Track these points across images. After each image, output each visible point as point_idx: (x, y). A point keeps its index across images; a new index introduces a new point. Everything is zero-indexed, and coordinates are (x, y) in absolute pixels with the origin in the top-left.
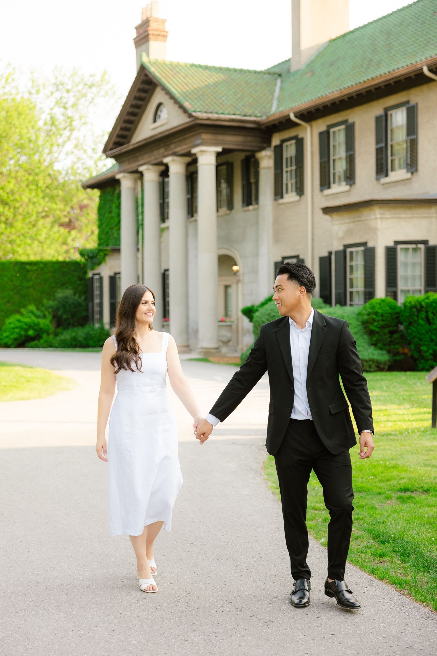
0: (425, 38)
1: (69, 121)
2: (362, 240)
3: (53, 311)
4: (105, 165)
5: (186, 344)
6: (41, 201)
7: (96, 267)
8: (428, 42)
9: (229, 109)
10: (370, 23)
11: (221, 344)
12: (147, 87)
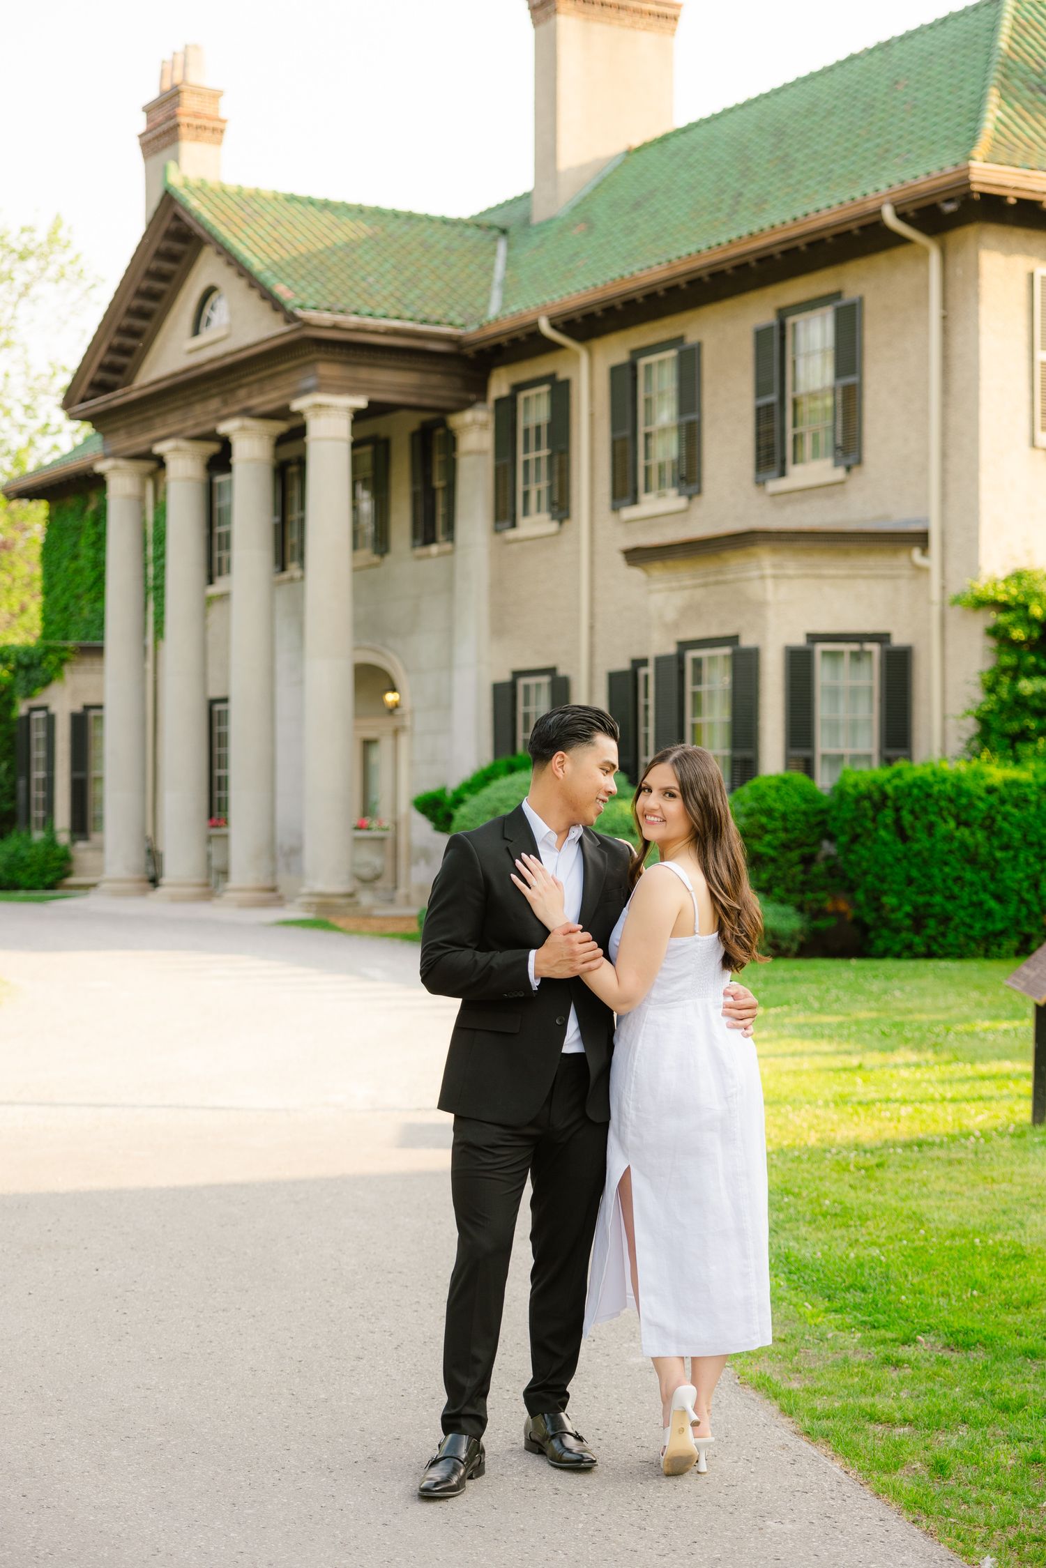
0: (878, 141)
2: (728, 631)
4: (55, 447)
5: (268, 884)
7: (38, 691)
8: (887, 151)
9: (386, 305)
10: (731, 110)
11: (358, 884)
12: (177, 247)
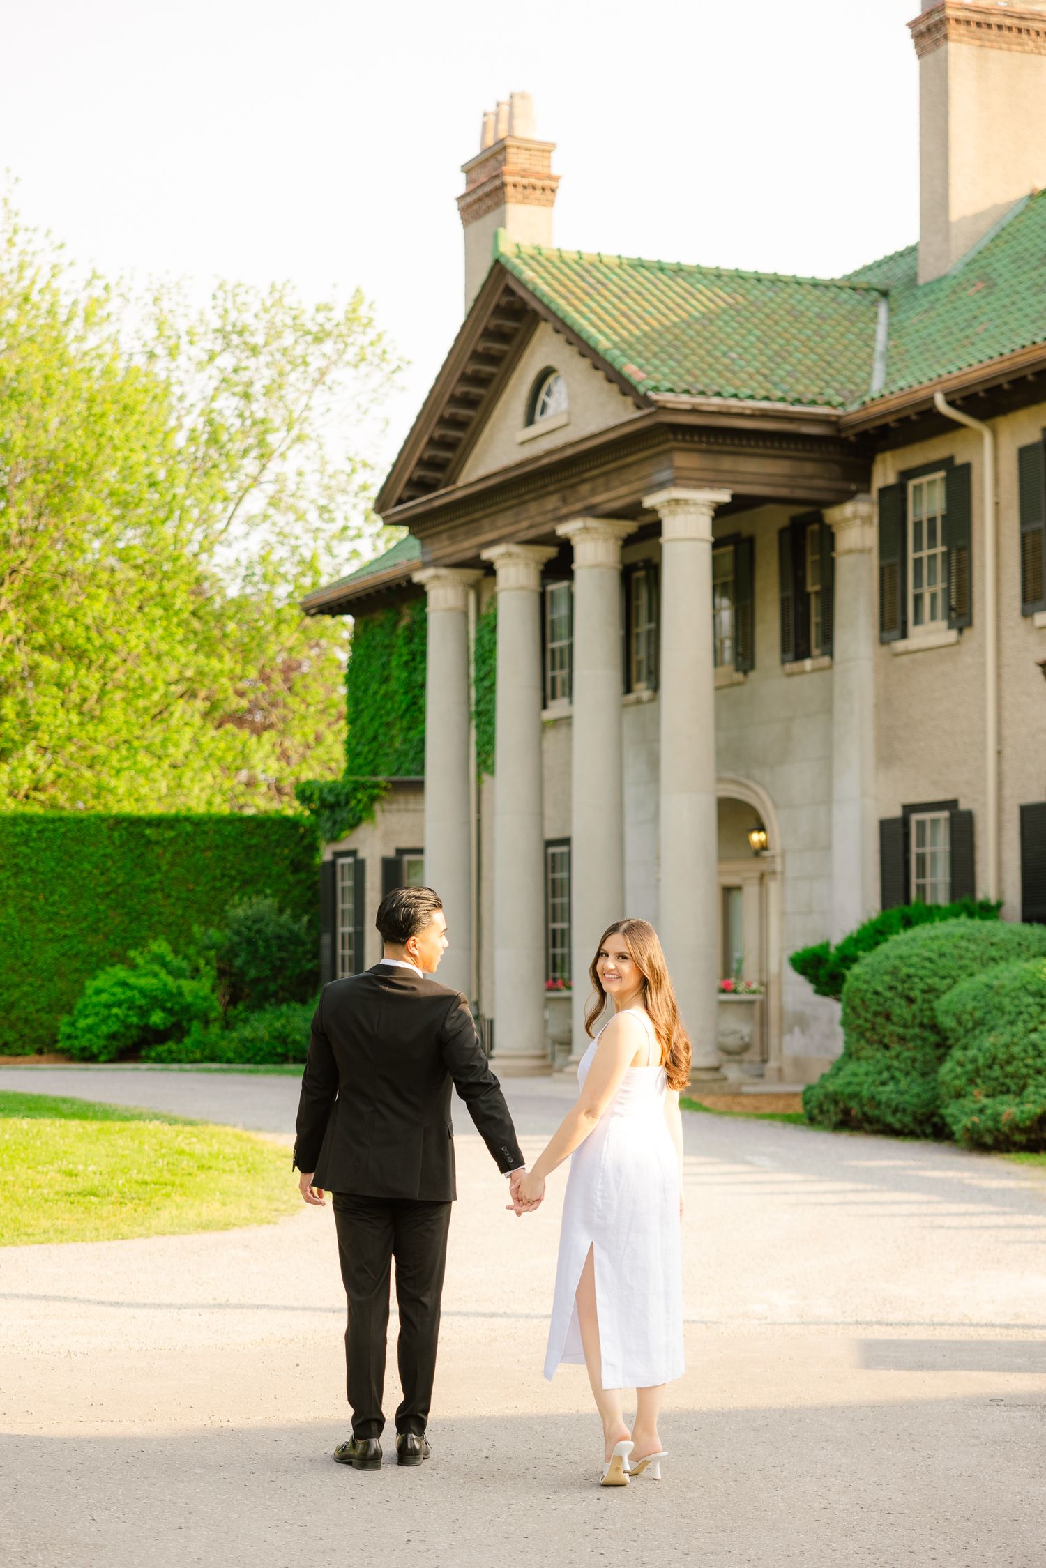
1: (255, 430)
3: (220, 959)
4: (355, 553)
6: (179, 650)
7: (344, 834)
9: (752, 384)
11: (725, 1057)
12: (509, 324)
